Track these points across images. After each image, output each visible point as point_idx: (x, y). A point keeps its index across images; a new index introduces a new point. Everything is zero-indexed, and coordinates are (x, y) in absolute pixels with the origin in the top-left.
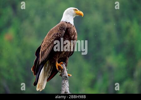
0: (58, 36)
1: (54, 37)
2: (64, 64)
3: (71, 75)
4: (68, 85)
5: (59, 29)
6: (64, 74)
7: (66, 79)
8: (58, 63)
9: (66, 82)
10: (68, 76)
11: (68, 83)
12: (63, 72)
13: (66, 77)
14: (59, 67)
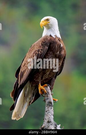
0: (40, 53)
1: (34, 55)
2: (49, 87)
3: (57, 100)
4: (53, 113)
5: (41, 44)
6: (48, 99)
7: (50, 106)
8: (42, 85)
9: (49, 108)
10: (52, 101)
11: (52, 110)
12: (47, 96)
13: (51, 103)
14: (42, 90)
